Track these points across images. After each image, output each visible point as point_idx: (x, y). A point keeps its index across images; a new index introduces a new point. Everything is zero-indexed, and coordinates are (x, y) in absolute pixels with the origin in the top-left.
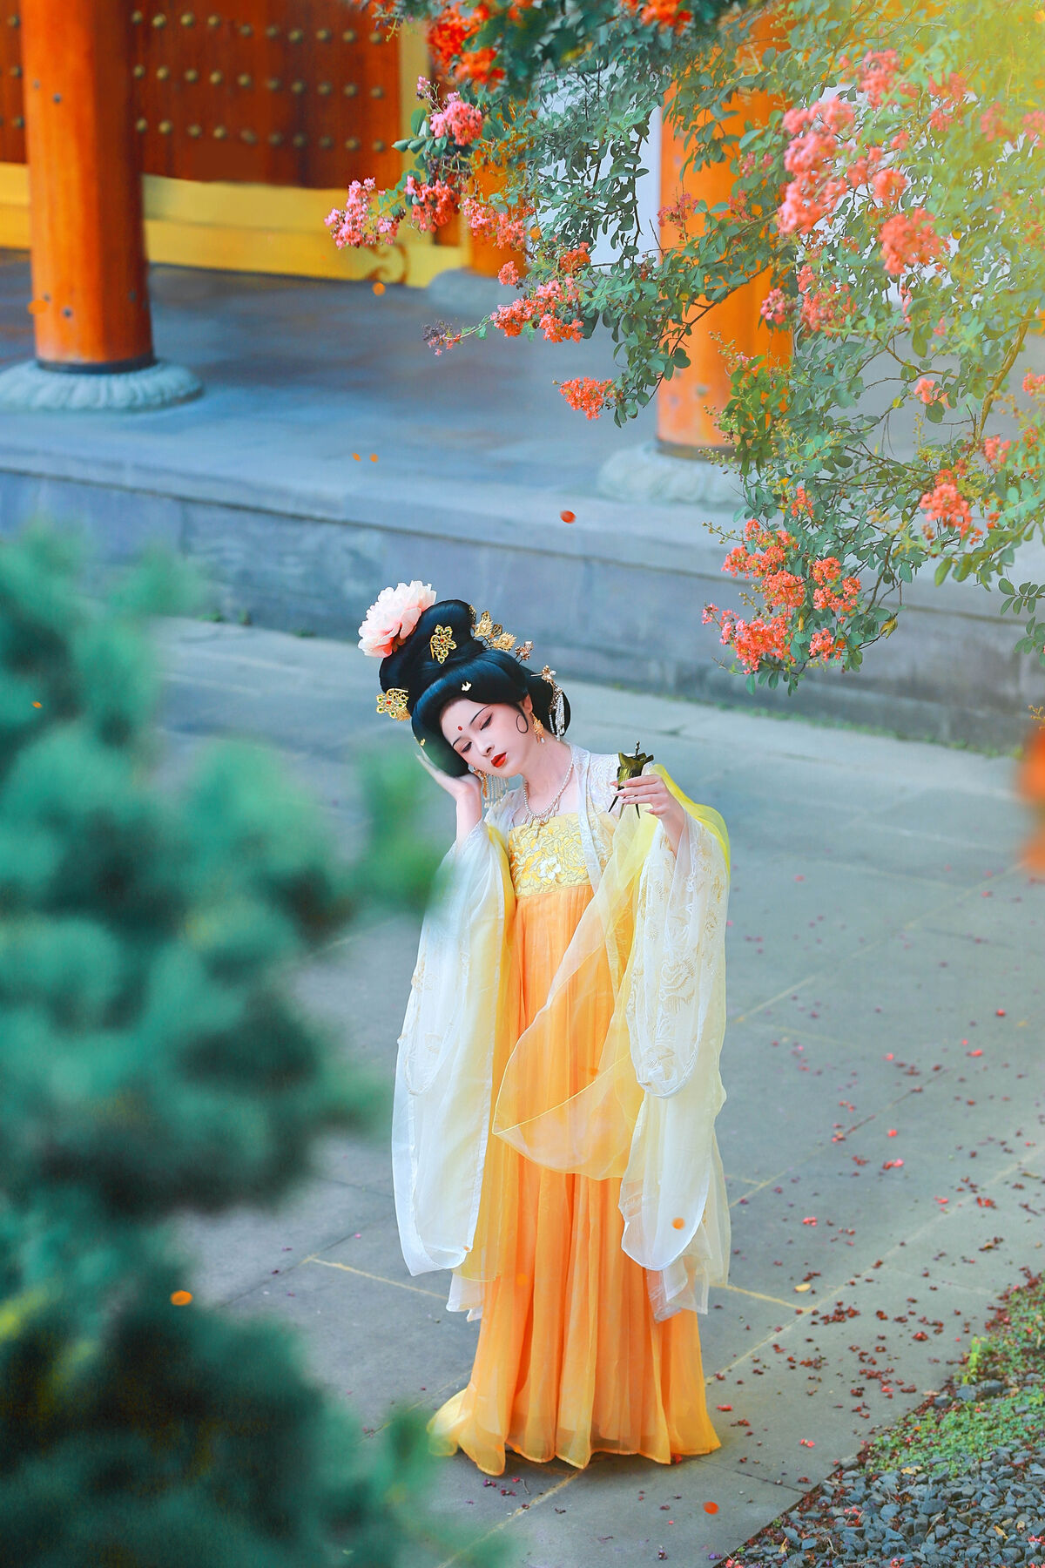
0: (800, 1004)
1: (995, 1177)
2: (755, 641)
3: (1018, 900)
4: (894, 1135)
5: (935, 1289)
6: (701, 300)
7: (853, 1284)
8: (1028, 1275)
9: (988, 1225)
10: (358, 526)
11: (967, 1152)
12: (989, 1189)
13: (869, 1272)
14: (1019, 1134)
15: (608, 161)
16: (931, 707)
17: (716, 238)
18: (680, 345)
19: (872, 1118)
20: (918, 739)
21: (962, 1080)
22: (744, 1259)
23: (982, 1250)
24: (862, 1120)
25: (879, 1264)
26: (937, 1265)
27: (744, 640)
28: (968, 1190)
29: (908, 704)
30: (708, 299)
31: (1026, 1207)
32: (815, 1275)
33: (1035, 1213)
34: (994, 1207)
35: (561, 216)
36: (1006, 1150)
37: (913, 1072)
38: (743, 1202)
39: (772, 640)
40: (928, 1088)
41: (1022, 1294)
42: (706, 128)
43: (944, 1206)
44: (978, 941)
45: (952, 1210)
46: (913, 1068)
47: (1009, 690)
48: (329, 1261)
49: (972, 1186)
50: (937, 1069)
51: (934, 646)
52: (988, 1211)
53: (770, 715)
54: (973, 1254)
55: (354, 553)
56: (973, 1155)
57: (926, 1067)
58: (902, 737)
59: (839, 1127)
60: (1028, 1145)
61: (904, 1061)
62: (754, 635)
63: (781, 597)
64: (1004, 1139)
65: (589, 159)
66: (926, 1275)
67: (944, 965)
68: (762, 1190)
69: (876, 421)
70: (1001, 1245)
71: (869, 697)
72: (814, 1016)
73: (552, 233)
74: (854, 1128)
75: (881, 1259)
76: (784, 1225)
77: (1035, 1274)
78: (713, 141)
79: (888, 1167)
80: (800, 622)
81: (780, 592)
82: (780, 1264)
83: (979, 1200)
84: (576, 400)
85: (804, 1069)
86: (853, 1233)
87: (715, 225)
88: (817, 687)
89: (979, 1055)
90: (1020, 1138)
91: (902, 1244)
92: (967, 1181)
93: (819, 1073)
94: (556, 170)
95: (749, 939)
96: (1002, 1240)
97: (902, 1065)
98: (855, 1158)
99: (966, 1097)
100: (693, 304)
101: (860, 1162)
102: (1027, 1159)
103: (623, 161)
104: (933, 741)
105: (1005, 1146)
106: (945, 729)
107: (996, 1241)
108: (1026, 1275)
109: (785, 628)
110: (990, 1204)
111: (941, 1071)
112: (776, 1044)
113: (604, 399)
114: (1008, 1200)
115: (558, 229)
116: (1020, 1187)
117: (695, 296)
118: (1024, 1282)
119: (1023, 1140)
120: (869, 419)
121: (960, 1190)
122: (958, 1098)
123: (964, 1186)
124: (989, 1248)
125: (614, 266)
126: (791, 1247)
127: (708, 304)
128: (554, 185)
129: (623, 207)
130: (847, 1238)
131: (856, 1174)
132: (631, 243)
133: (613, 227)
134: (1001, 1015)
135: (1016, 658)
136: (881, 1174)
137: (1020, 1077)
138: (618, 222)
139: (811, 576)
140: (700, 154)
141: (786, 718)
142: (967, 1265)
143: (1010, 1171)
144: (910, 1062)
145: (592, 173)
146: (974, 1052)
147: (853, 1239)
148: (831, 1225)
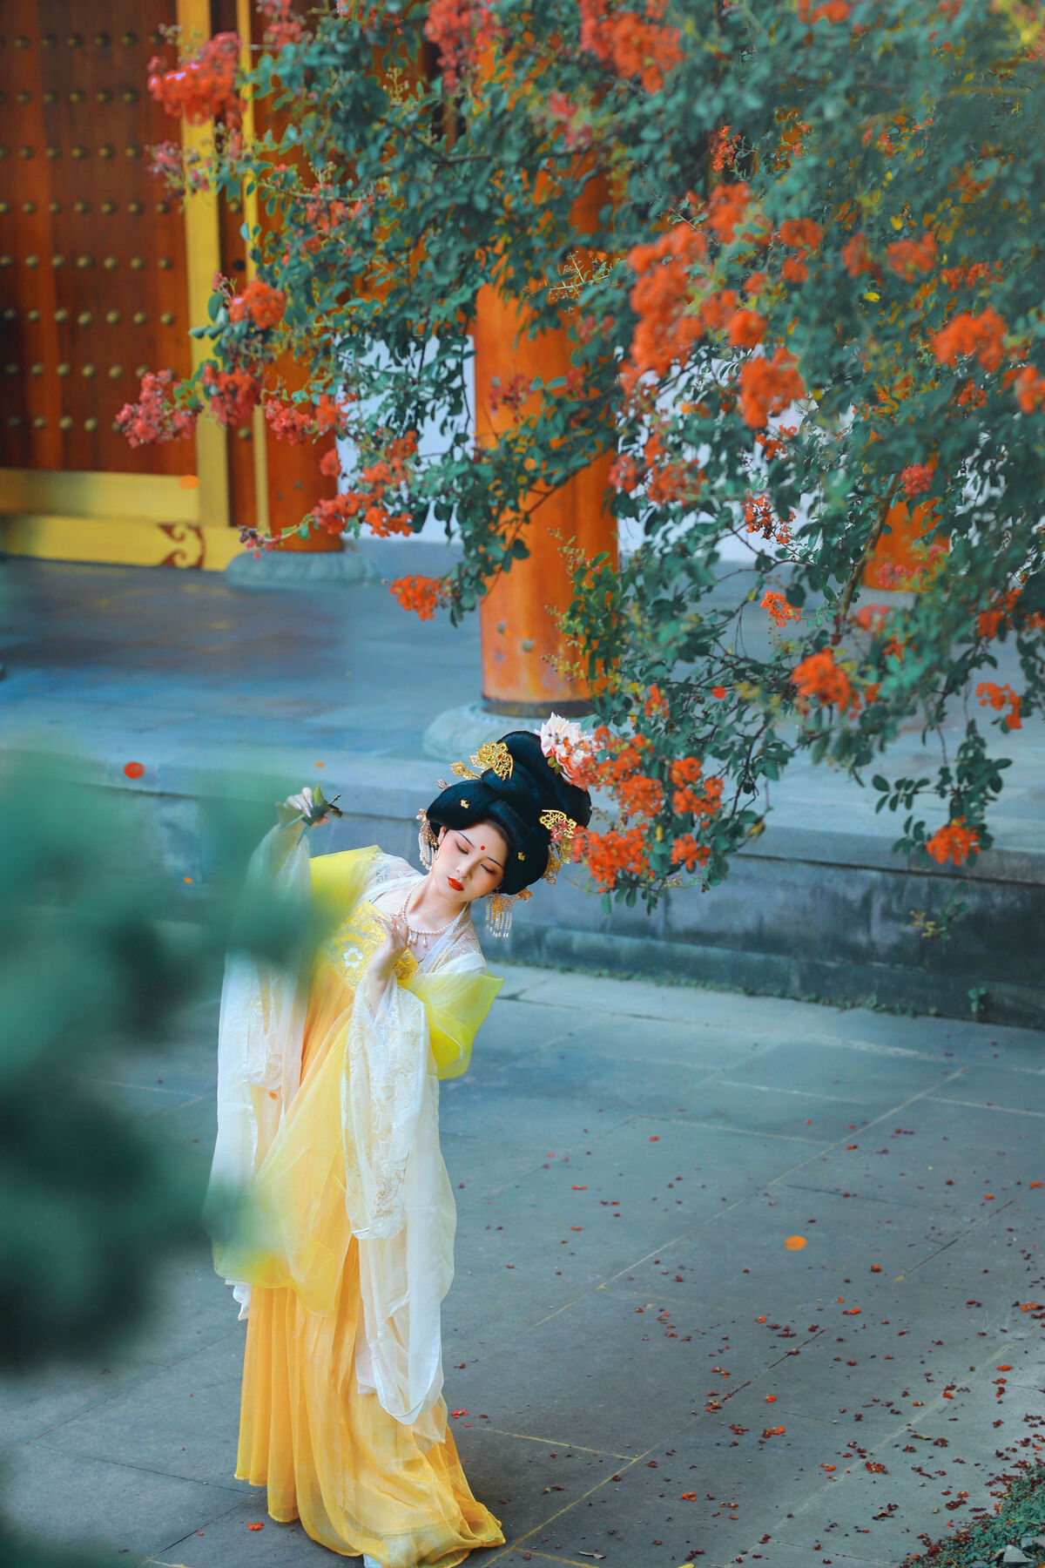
0: (662, 1268)
1: (883, 1440)
2: (610, 855)
3: (885, 1152)
4: (773, 1400)
5: (829, 1562)
6: (540, 485)
7: (740, 1561)
8: (927, 1542)
9: (879, 1492)
10: (174, 798)
11: (851, 1415)
12: (878, 1452)
13: (756, 1548)
14: (905, 1394)
15: (433, 345)
16: (781, 960)
17: (554, 416)
18: (519, 536)
19: (748, 1384)
20: (768, 995)
21: (840, 1340)
22: (620, 1539)
23: (875, 1518)
24: (737, 1386)
25: (766, 1538)
26: (828, 1536)
27: (598, 855)
28: (856, 1455)
29: (756, 957)
30: (548, 484)
31: (919, 1470)
32: (698, 1553)
33: (929, 1476)
34: (886, 1473)
35: (385, 406)
36: (892, 1411)
37: (787, 1334)
38: (616, 1479)
39: (629, 854)
40: (804, 1350)
41: (923, 1563)
42: (538, 295)
43: (831, 1473)
44: (847, 1195)
45: (841, 1477)
46: (787, 1330)
47: (861, 938)
48: (170, 1562)
49: (859, 1451)
50: (813, 1329)
51: (780, 895)
52: (878, 1476)
53: (611, 976)
54: (867, 1523)
55: (171, 826)
56: (859, 1418)
57: (801, 1328)
58: (751, 993)
59: (713, 1395)
60: (916, 1405)
61: (779, 1323)
62: (608, 848)
63: (638, 804)
64: (889, 1400)
65: (412, 345)
66: (818, 1548)
67: (812, 1221)
68: (635, 1464)
69: (731, 615)
70: (894, 1513)
71: (715, 952)
72: (679, 1280)
73: (376, 426)
74: (730, 1396)
75: (768, 1533)
76: (660, 1501)
77: (934, 1541)
78: (547, 307)
79: (767, 1435)
80: (659, 831)
81: (637, 798)
82: (660, 1544)
83: (868, 1465)
84: (408, 600)
85: (672, 1335)
86: (736, 1506)
87: (552, 402)
88: (661, 944)
89: (858, 1312)
90: (907, 1398)
91: (790, 1516)
92: (853, 1447)
93: (689, 1339)
94: (378, 358)
95: (604, 1203)
96: (896, 1506)
97: (776, 1327)
98: (732, 1427)
99: (846, 1358)
100: (531, 490)
101: (738, 1431)
102: (916, 1419)
103: (451, 343)
104: (782, 996)
105: (892, 1407)
106: (796, 982)
107: (890, 1508)
108: (925, 1543)
109: (642, 840)
110: (881, 1469)
111: (818, 1330)
112: (640, 1311)
113: (438, 596)
114: (899, 1463)
115: (382, 422)
116: (911, 1450)
117: (532, 480)
118: (924, 1551)
119: (910, 1400)
120: (724, 613)
121: (848, 1456)
122: (838, 1360)
123: (850, 1451)
124: (883, 1515)
125: (444, 456)
126: (670, 1524)
127: (547, 490)
128: (375, 375)
129: (451, 391)
130: (729, 1512)
131: (735, 1444)
132: (461, 431)
133: (442, 414)
134: (877, 1270)
135: (867, 901)
136: (761, 1442)
137: (901, 1334)
138: (447, 408)
139: (670, 779)
140: (534, 322)
141: (628, 978)
142: (860, 1535)
143: (900, 1433)
144: (783, 1324)
145: (417, 361)
146: (850, 1310)
147: (736, 1513)
148: (711, 1499)
